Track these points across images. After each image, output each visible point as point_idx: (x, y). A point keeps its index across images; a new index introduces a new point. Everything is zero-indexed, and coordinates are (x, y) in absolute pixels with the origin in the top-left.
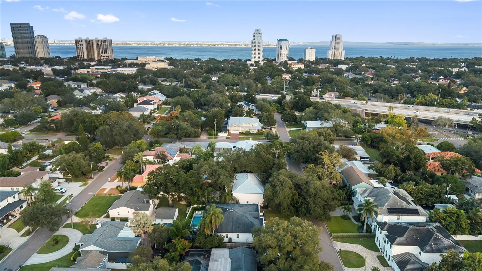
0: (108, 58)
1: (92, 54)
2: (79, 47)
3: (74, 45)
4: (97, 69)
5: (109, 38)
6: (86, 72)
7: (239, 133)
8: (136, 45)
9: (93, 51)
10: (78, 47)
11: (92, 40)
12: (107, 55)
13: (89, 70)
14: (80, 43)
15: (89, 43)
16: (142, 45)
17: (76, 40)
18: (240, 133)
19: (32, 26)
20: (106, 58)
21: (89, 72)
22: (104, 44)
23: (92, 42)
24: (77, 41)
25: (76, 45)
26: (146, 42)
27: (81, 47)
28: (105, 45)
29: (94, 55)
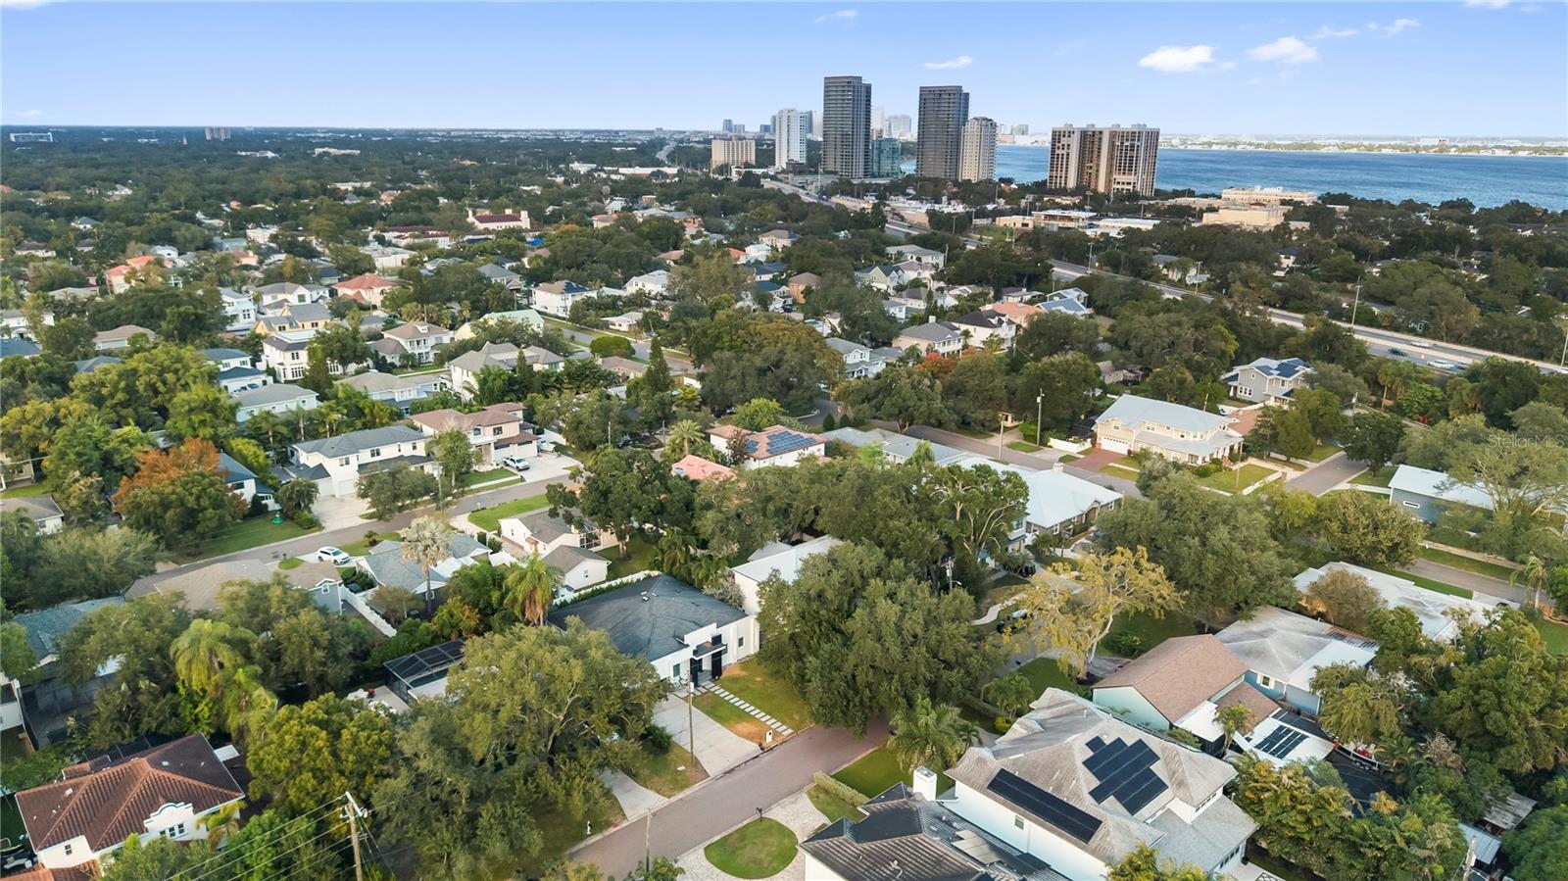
0: (1131, 187)
1: (1093, 177)
2: (1060, 152)
3: (1050, 145)
4: (1053, 217)
5: (1151, 126)
6: (1019, 225)
7: (1126, 453)
8: (1334, 150)
9: (1098, 165)
10: (1057, 152)
11: (1101, 133)
12: (1131, 178)
13: (1028, 220)
14: (1064, 141)
15: (1089, 140)
16: (1355, 150)
17: (1054, 132)
18: (1129, 452)
19: (967, 95)
20: (1126, 187)
21: (1027, 225)
22: (1128, 144)
23: (1100, 139)
24: (1057, 136)
25: (1053, 149)
26: (1395, 139)
27: (1064, 152)
28: (1132, 146)
29: (1097, 177)
